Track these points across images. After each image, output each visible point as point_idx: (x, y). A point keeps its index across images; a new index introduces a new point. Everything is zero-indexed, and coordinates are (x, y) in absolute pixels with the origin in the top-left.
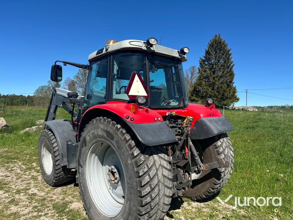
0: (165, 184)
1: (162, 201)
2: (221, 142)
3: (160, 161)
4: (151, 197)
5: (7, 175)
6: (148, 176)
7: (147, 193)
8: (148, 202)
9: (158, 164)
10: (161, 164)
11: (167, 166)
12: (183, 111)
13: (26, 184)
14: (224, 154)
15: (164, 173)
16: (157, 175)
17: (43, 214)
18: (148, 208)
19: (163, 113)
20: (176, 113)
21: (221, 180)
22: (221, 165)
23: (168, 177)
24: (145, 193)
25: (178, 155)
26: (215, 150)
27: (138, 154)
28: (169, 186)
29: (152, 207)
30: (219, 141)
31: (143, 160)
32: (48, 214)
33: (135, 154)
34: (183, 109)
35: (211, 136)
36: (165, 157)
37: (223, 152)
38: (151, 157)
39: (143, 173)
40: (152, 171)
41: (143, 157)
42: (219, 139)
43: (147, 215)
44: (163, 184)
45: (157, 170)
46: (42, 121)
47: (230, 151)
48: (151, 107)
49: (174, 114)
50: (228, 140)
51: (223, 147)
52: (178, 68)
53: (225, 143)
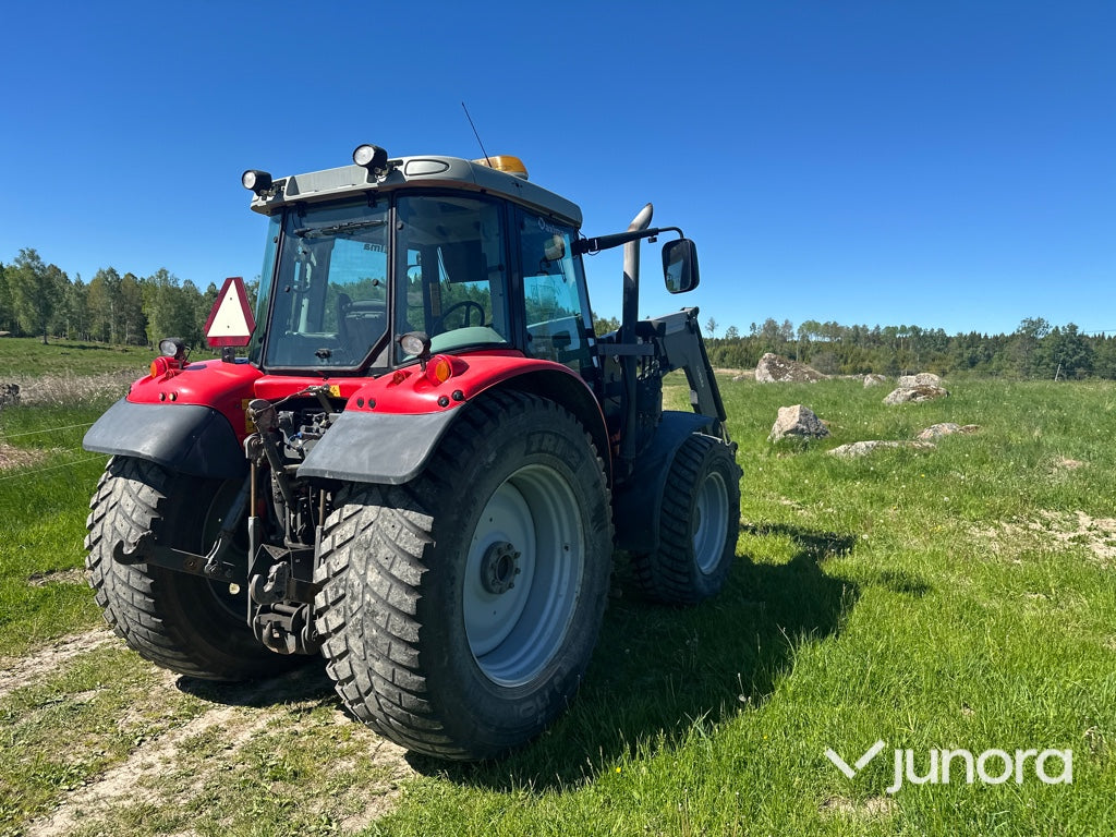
1: (108, 580)
9: (114, 498)
10: (120, 500)
11: (133, 512)
15: (116, 524)
16: (104, 521)
19: (296, 385)
20: (341, 388)
36: (140, 489)
38: (114, 479)
44: (110, 545)
45: (109, 509)
46: (946, 429)
47: (366, 569)
48: (265, 368)
49: (336, 392)
50: (390, 521)
51: (337, 538)
52: (388, 224)
53: (353, 528)
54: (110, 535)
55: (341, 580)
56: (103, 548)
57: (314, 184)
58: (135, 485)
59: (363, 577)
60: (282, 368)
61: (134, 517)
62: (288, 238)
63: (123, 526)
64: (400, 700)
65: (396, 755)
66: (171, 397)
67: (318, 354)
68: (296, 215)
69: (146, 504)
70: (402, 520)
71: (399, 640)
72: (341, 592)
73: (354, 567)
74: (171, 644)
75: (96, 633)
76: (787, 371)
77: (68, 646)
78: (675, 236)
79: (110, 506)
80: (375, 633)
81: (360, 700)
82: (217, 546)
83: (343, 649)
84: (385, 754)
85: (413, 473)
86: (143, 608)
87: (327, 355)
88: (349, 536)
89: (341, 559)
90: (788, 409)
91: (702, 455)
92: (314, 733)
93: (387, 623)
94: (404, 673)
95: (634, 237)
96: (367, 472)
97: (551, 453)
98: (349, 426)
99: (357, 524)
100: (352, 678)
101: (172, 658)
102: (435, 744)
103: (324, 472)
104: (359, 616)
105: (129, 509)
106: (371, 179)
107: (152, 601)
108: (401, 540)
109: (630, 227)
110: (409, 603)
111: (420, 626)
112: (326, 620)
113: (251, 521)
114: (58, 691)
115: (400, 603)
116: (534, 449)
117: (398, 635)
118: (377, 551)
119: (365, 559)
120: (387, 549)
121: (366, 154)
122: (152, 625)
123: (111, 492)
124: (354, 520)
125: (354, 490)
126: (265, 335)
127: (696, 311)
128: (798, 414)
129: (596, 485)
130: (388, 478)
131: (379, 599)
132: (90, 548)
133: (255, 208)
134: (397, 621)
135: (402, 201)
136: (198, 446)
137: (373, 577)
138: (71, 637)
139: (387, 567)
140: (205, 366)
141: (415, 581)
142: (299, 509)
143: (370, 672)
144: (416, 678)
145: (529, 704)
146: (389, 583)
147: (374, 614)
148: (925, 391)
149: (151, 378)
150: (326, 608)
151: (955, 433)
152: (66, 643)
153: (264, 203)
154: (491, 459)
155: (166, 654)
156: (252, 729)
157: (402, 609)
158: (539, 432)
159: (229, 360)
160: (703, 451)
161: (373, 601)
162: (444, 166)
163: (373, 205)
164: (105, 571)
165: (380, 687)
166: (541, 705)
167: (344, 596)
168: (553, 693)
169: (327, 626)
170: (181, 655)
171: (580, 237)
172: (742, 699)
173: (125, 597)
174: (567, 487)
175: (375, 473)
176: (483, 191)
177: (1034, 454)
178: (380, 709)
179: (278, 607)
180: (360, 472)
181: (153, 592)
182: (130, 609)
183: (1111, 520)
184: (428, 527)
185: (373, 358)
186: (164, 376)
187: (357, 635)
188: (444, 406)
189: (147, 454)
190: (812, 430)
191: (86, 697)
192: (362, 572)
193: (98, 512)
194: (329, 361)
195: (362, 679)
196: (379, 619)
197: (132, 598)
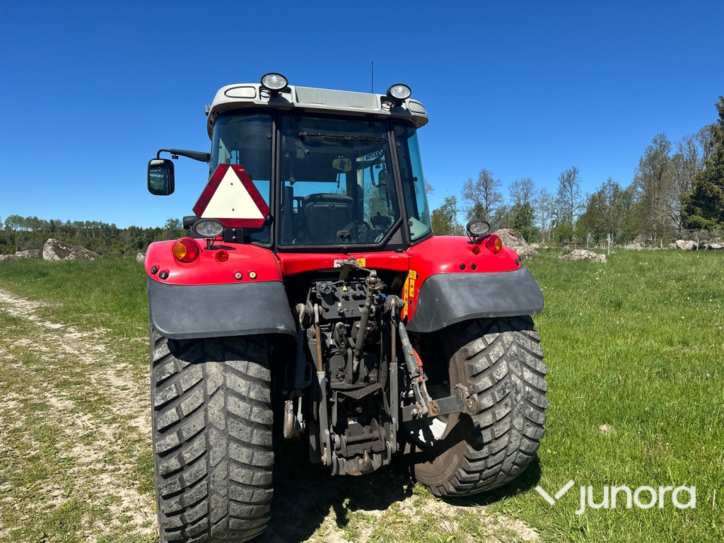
0: (234, 434)
1: (220, 472)
2: (485, 342)
3: (225, 377)
4: (181, 459)
5: (126, 386)
6: (174, 410)
7: (169, 448)
8: (173, 469)
9: (214, 385)
10: (224, 384)
11: (249, 391)
12: (394, 256)
13: (141, 407)
14: (492, 378)
15: (231, 408)
16: (206, 411)
17: (111, 467)
18: (175, 483)
19: (321, 260)
20: (367, 260)
21: (485, 449)
22: (463, 405)
23: (245, 420)
24: (163, 447)
25: (355, 368)
26: (466, 363)
27: (162, 356)
28: (248, 441)
29: (188, 484)
30: (480, 340)
31: (172, 371)
32: (120, 469)
33: (157, 356)
34: (397, 252)
35: (445, 325)
36: (247, 368)
37: (489, 372)
38: (199, 366)
39: (162, 402)
40: (189, 399)
41: (172, 364)
42: (480, 335)
43: (177, 499)
44: (224, 432)
45: (208, 398)
47: (522, 371)
49: (360, 263)
50: (523, 339)
51: (492, 358)
52: (388, 141)
53: (502, 348)
54: (223, 422)
55: (506, 384)
56: (212, 438)
58: (239, 365)
59: (521, 378)
61: (252, 395)
63: (237, 407)
66: (252, 275)
67: (341, 236)
68: (292, 119)
69: (260, 380)
72: (507, 391)
79: (209, 393)
80: (532, 409)
83: (507, 429)
86: (260, 483)
87: (349, 236)
88: (501, 354)
89: (502, 369)
104: (522, 403)
105: (243, 390)
107: (270, 473)
108: (533, 348)
112: (494, 415)
113: (322, 375)
115: (543, 387)
122: (264, 498)
123: (202, 380)
131: (532, 387)
134: (542, 398)
137: (528, 375)
139: (533, 367)
141: (546, 371)
143: (522, 437)
146: (536, 376)
147: (532, 398)
157: (544, 390)
161: (530, 389)
163: (371, 126)
164: (212, 463)
165: (525, 445)
167: (509, 393)
169: (494, 419)
185: (390, 237)
187: (520, 415)
188: (518, 265)
192: (520, 374)
193: (186, 405)
194: (350, 240)
195: (515, 444)
196: (534, 401)
197: (253, 476)
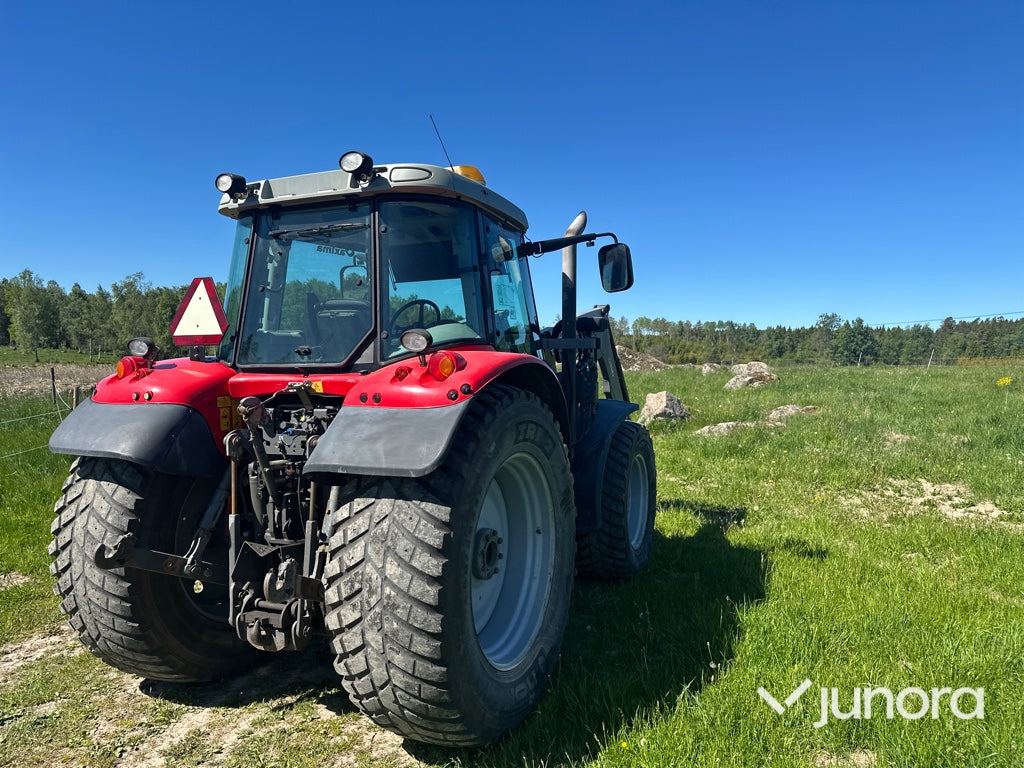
0: (88, 554)
3: (95, 497)
4: (56, 565)
6: (58, 518)
9: (85, 502)
10: (92, 503)
11: (108, 515)
15: (90, 528)
16: (74, 525)
19: (274, 382)
20: (325, 384)
25: (276, 519)
31: (70, 483)
36: (115, 492)
40: (67, 510)
44: (82, 550)
45: (78, 513)
46: (791, 410)
47: (384, 562)
48: (239, 365)
49: (318, 387)
50: (406, 514)
51: (349, 532)
52: (370, 227)
53: (367, 521)
54: (82, 539)
55: (356, 574)
56: (74, 552)
57: (288, 189)
58: (108, 487)
59: (382, 571)
60: (258, 366)
61: (110, 519)
62: (261, 240)
63: (95, 528)
64: (420, 691)
65: (393, 745)
66: (146, 396)
67: (298, 352)
68: (270, 218)
69: (122, 506)
70: (419, 511)
71: (421, 631)
72: (357, 586)
73: (370, 560)
74: (146, 648)
75: (36, 640)
76: (635, 362)
77: (10, 656)
78: (610, 241)
79: (80, 509)
80: (395, 625)
81: (374, 693)
82: (196, 545)
83: (359, 643)
84: (381, 746)
85: (433, 465)
86: (119, 612)
87: (308, 353)
88: (363, 530)
89: (357, 552)
90: (655, 395)
91: (631, 439)
92: (303, 730)
93: (409, 615)
94: (426, 665)
95: (572, 242)
96: (384, 466)
97: (533, 442)
98: (354, 422)
99: (371, 517)
100: (367, 671)
101: (146, 663)
102: (447, 733)
103: (338, 467)
104: (378, 609)
105: (103, 512)
106: (354, 184)
107: (129, 605)
108: (420, 531)
109: (568, 233)
110: (431, 594)
111: (442, 616)
112: (339, 615)
113: (232, 518)
114: (13, 705)
115: (422, 594)
116: (521, 438)
117: (421, 626)
118: (395, 544)
119: (382, 552)
120: (406, 541)
121: (354, 161)
122: (128, 630)
123: (81, 495)
124: (367, 513)
125: (364, 484)
126: (238, 334)
127: (608, 308)
128: (665, 399)
129: (564, 471)
130: (408, 471)
131: (399, 591)
132: (57, 554)
133: (225, 212)
134: (420, 613)
135: (384, 205)
136: (177, 445)
137: (392, 569)
138: (10, 647)
139: (407, 559)
140: (174, 366)
141: (436, 571)
142: (284, 503)
143: (389, 664)
144: (437, 668)
145: (522, 686)
146: (410, 576)
147: (395, 607)
148: (760, 378)
149: (116, 378)
150: (339, 604)
151: (798, 412)
152: (7, 653)
153: (236, 206)
154: (492, 448)
155: (139, 659)
156: (236, 730)
157: (424, 600)
158: (524, 422)
159: (198, 359)
160: (631, 435)
161: (393, 593)
162: (427, 174)
163: (353, 209)
164: (75, 577)
165: (399, 679)
166: (531, 686)
167: (360, 590)
168: (539, 674)
169: (340, 621)
170: (156, 659)
171: (526, 241)
172: (713, 666)
173: (98, 602)
174: (541, 473)
175: (394, 466)
176: (459, 197)
177: (870, 429)
178: (396, 701)
179: (262, 604)
180: (377, 466)
181: (130, 597)
182: (103, 614)
183: (948, 485)
184: (446, 518)
185: (358, 354)
186: (133, 375)
187: (376, 628)
188: (453, 399)
189: (126, 454)
190: (677, 413)
191: (49, 708)
192: (380, 565)
193: (66, 516)
194: (310, 358)
195: (379, 673)
196: (400, 612)
197: (107, 603)
